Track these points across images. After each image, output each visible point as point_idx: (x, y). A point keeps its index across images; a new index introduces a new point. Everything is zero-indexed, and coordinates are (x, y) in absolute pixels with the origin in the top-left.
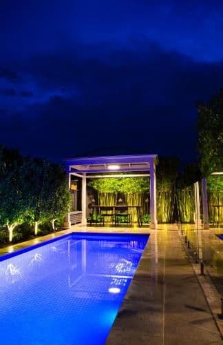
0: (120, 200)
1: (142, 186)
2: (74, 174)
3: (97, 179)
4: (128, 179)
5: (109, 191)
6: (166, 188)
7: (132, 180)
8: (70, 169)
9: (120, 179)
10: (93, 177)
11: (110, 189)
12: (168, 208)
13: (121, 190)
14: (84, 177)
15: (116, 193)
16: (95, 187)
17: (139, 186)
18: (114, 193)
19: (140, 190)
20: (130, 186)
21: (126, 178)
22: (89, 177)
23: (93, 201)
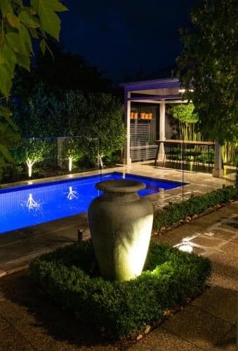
3: (177, 104)
5: (191, 121)
8: (129, 96)
10: (172, 102)
14: (163, 103)
16: (175, 115)
22: (167, 102)
23: (175, 132)
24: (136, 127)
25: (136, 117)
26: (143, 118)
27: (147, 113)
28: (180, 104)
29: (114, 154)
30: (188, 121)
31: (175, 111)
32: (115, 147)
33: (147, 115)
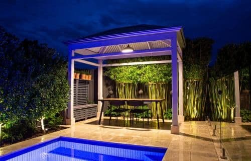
0: (141, 91)
1: (165, 75)
2: (79, 60)
3: (114, 67)
4: (148, 67)
5: (127, 82)
6: (195, 77)
7: (154, 68)
8: (73, 55)
9: (140, 67)
10: (109, 65)
11: (129, 78)
12: (197, 101)
13: (141, 80)
14: (100, 66)
15: (136, 84)
16: (112, 77)
17: (162, 75)
18: (133, 84)
19: (164, 80)
20: (150, 75)
21: (146, 65)
22: (105, 65)
23: (111, 92)
24: (77, 87)
25: (78, 78)
26: (84, 78)
27: (87, 74)
28: (117, 67)
29: (57, 115)
30: (125, 82)
31: (112, 73)
32: (60, 107)
33: (87, 76)
